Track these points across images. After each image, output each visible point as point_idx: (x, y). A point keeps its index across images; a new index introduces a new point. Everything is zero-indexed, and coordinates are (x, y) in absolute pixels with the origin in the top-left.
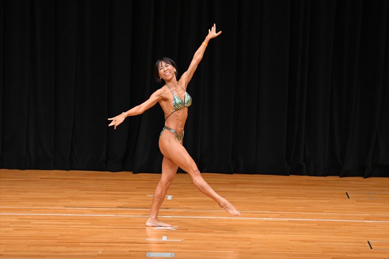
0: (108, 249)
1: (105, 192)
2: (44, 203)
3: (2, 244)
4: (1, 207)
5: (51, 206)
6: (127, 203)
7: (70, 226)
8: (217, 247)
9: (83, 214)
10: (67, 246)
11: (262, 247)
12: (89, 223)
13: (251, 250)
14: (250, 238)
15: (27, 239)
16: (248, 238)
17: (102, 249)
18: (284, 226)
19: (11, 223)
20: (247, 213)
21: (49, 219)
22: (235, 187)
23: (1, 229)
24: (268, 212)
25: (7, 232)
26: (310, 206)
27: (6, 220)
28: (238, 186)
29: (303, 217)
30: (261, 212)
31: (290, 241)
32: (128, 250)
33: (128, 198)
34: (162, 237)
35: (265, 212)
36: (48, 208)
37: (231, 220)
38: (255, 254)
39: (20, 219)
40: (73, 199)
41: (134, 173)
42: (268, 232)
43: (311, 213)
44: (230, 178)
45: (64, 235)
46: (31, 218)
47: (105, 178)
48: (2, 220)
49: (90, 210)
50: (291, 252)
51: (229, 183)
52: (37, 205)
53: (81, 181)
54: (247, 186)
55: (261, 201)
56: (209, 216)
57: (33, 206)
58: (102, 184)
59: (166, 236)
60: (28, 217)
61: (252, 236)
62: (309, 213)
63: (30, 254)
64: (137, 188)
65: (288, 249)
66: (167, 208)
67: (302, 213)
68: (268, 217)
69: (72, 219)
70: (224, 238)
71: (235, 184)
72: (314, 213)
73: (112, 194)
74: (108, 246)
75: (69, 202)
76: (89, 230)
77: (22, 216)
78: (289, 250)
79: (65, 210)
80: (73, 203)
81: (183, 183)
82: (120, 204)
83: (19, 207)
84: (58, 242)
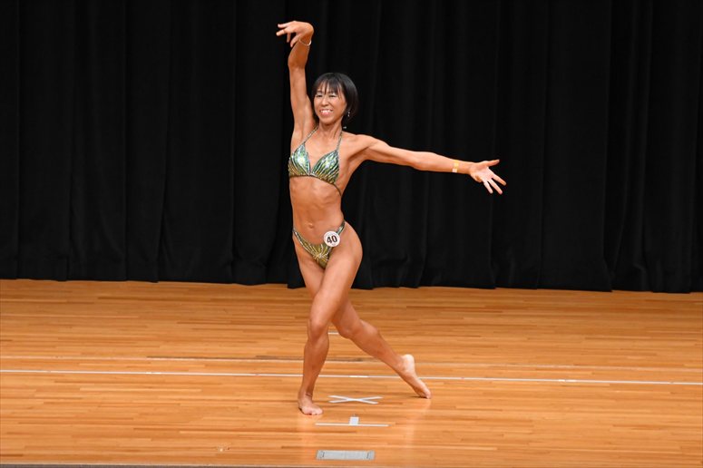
0: (239, 443)
1: (230, 327)
2: (105, 349)
5: (122, 354)
6: (276, 349)
7: (160, 397)
8: (462, 440)
9: (186, 370)
10: (154, 438)
11: (554, 440)
12: (199, 390)
13: (532, 445)
14: (531, 421)
15: (71, 423)
16: (527, 421)
17: (227, 444)
18: (601, 397)
19: (40, 389)
20: (524, 369)
21: (115, 381)
22: (500, 316)
24: (568, 367)
25: (30, 408)
26: (655, 355)
27: (29, 383)
28: (505, 312)
29: (640, 377)
30: (552, 366)
31: (615, 426)
32: (280, 446)
33: (278, 339)
34: (349, 418)
35: (560, 367)
36: (115, 358)
37: (490, 382)
38: (541, 453)
39: (56, 382)
40: (167, 340)
41: (289, 287)
42: (567, 409)
43: (658, 369)
44: (488, 298)
45: (147, 414)
46: (79, 379)
47: (230, 297)
49: (199, 363)
50: (616, 449)
51: (487, 308)
52: (93, 354)
53: (181, 303)
54: (524, 313)
55: (554, 345)
56: (446, 375)
57: (84, 354)
58: (225, 310)
59: (356, 416)
60: (74, 379)
61: (534, 416)
62: (653, 369)
63: (78, 453)
64: (297, 318)
65: (610, 443)
66: (359, 360)
67: (639, 369)
68: (566, 377)
69: (164, 383)
70: (476, 419)
71: (498, 309)
72: (663, 370)
73: (245, 331)
74: (238, 437)
75: (158, 346)
76: (199, 404)
77: (62, 375)
78: (614, 446)
79: (149, 362)
80: (165, 348)
81: (392, 308)
82: (262, 351)
83: (54, 358)
84: (135, 429)
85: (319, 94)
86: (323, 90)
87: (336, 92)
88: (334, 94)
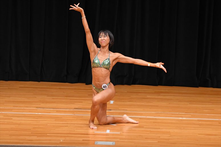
0: (68, 138)
1: (65, 98)
2: (22, 105)
5: (27, 107)
6: (81, 106)
7: (40, 122)
8: (146, 138)
9: (50, 113)
10: (38, 136)
11: (178, 139)
12: (54, 120)
13: (170, 140)
14: (170, 132)
15: (9, 131)
16: (168, 132)
17: (64, 139)
18: (194, 124)
20: (168, 114)
21: (25, 116)
22: (159, 95)
24: (183, 113)
26: (213, 110)
28: (161, 94)
29: (209, 117)
30: (177, 113)
31: (199, 134)
32: (82, 139)
33: (82, 102)
34: (106, 130)
35: (180, 113)
36: (25, 108)
37: (156, 118)
38: (173, 143)
39: (4, 116)
40: (43, 102)
41: (86, 84)
42: (182, 128)
43: (214, 115)
44: (156, 89)
45: (36, 128)
47: (65, 87)
50: (199, 142)
51: (155, 92)
52: (17, 107)
53: (48, 89)
54: (168, 94)
55: (178, 106)
56: (140, 116)
57: (14, 107)
58: (63, 92)
60: (10, 115)
61: (171, 131)
62: (213, 115)
63: (12, 141)
64: (88, 95)
65: (197, 140)
66: (110, 110)
67: (208, 114)
68: (182, 117)
69: (42, 117)
70: (151, 132)
71: (159, 93)
72: (216, 115)
73: (70, 99)
74: (68, 136)
75: (40, 104)
76: (54, 124)
77: (6, 114)
79: (37, 110)
80: (42, 105)
81: (122, 92)
82: (77, 106)
83: (3, 108)
84: (31, 133)
85: (100, 36)
86: (102, 35)
87: (106, 35)
88: (105, 36)
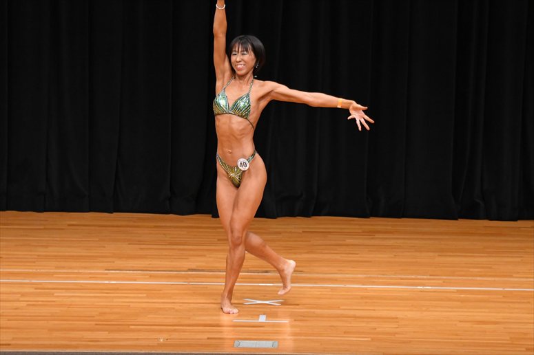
0: (175, 335)
1: (168, 247)
2: (74, 264)
3: (3, 328)
4: (1, 270)
5: (85, 268)
6: (204, 264)
7: (115, 300)
8: (345, 333)
9: (135, 280)
10: (110, 331)
11: (414, 332)
12: (145, 295)
13: (397, 336)
14: (397, 318)
15: (47, 320)
16: (393, 318)
17: (166, 336)
18: (450, 300)
19: (23, 295)
20: (391, 279)
21: (81, 288)
22: (373, 238)
23: (2, 304)
24: (425, 277)
25: (16, 309)
26: (490, 268)
27: (15, 290)
28: (377, 236)
29: (480, 284)
30: (413, 277)
31: (460, 321)
32: (206, 337)
33: (205, 256)
34: (259, 315)
35: (419, 277)
36: (80, 271)
37: (366, 289)
38: (404, 342)
39: (36, 289)
40: (120, 257)
41: (213, 217)
42: (424, 309)
43: (493, 279)
44: (365, 225)
45: (105, 313)
46: (54, 286)
47: (168, 224)
48: (3, 289)
49: (145, 275)
50: (461, 339)
51: (363, 232)
52: (63, 268)
53: (131, 229)
54: (391, 236)
55: (414, 260)
56: (333, 283)
57: (57, 268)
58: (164, 234)
59: (264, 314)
60: (50, 286)
61: (400, 314)
62: (490, 279)
63: (53, 343)
64: (219, 240)
65: (457, 335)
66: (267, 272)
67: (478, 278)
68: (424, 285)
69: (118, 289)
70: (355, 317)
71: (372, 233)
72: (497, 279)
73: (179, 250)
74: (175, 331)
75: (113, 262)
76: (144, 305)
77: (41, 284)
78: (459, 337)
79: (107, 274)
80: (119, 263)
81: (291, 232)
82: (193, 265)
83: (34, 271)
84: (96, 324)
85: (234, 52)
86: (237, 50)
87: (247, 51)
88: (245, 53)
